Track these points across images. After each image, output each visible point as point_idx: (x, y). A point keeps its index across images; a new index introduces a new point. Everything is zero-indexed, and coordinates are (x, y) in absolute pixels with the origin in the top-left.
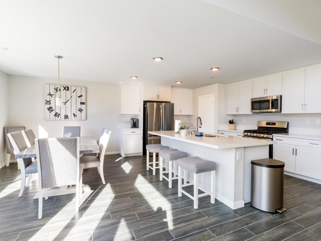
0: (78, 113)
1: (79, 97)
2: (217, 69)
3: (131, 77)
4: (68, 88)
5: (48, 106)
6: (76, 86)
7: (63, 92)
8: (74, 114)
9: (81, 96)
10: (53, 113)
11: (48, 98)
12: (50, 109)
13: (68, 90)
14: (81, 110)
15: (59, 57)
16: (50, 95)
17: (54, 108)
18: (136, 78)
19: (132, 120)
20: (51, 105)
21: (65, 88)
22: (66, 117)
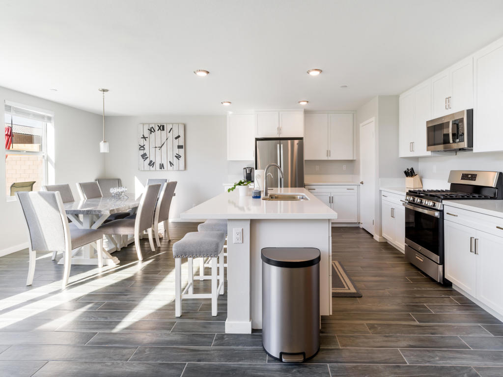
0: (175, 161)
1: (176, 138)
2: (317, 73)
3: (222, 103)
4: (163, 126)
5: (142, 152)
6: (173, 124)
7: (158, 133)
8: (170, 162)
9: (179, 137)
10: (148, 161)
11: (142, 142)
12: (144, 156)
13: (163, 130)
14: (178, 157)
15: (104, 91)
16: (144, 138)
17: (148, 156)
18: (229, 104)
19: (245, 170)
20: (145, 152)
21: (160, 128)
22: (162, 166)
